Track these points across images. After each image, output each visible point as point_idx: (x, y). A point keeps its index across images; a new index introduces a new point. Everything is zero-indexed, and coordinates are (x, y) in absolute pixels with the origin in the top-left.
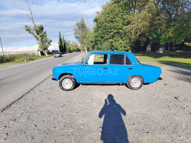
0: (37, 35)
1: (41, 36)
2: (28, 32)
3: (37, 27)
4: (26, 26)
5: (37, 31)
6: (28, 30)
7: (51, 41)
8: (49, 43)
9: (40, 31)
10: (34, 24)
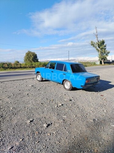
0: (98, 48)
1: (101, 49)
2: (92, 46)
3: (99, 41)
4: (92, 42)
5: (99, 45)
6: (93, 44)
7: (109, 53)
8: (106, 54)
9: (101, 45)
10: (97, 39)
